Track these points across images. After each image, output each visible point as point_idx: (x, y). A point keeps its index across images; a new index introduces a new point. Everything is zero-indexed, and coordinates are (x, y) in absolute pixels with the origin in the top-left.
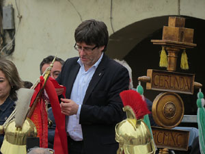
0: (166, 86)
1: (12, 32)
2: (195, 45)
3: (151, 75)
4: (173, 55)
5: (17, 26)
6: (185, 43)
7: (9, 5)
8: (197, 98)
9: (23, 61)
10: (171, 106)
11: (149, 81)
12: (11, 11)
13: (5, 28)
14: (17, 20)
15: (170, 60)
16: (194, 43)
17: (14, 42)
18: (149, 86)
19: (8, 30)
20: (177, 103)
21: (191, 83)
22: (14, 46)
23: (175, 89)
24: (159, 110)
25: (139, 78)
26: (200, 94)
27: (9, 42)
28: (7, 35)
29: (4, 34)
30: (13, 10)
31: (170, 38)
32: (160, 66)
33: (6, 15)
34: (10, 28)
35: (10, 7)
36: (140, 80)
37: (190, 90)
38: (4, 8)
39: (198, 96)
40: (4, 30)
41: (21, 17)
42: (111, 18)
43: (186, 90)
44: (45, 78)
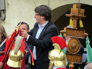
0: (72, 35)
2: (85, 16)
3: (66, 30)
4: (76, 21)
5: (6, 8)
6: (81, 16)
8: (86, 40)
9: (9, 24)
11: (65, 33)
15: (74, 23)
17: (5, 16)
18: (65, 35)
19: (3, 10)
20: (77, 43)
21: (83, 34)
22: (5, 17)
24: (70, 45)
25: (61, 31)
26: (87, 38)
27: (3, 15)
28: (2, 12)
31: (74, 13)
33: (2, 3)
36: (61, 32)
37: (83, 36)
40: (1, 10)
41: (8, 4)
42: (49, 5)
43: (81, 37)
44: (17, 30)
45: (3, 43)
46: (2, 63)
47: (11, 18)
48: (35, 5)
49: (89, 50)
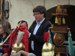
0: (58, 30)
1: (8, 11)
4: (60, 19)
5: (10, 9)
6: (64, 14)
7: (7, 1)
9: (12, 21)
10: (60, 38)
12: (7, 3)
13: (5, 9)
14: (10, 6)
16: (67, 14)
17: (9, 15)
20: (62, 36)
21: (67, 28)
23: (61, 31)
24: (56, 39)
26: (69, 32)
27: (7, 15)
28: (6, 12)
29: (5, 12)
30: (8, 3)
32: (55, 23)
33: (6, 5)
34: (7, 9)
35: (7, 2)
37: (66, 31)
38: (5, 2)
39: (69, 33)
40: (5, 10)
41: (11, 5)
42: (44, 6)
43: (65, 31)
44: (19, 27)
45: (8, 38)
46: (7, 53)
47: (14, 17)
48: (33, 6)
49: (70, 41)
